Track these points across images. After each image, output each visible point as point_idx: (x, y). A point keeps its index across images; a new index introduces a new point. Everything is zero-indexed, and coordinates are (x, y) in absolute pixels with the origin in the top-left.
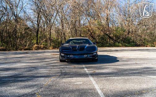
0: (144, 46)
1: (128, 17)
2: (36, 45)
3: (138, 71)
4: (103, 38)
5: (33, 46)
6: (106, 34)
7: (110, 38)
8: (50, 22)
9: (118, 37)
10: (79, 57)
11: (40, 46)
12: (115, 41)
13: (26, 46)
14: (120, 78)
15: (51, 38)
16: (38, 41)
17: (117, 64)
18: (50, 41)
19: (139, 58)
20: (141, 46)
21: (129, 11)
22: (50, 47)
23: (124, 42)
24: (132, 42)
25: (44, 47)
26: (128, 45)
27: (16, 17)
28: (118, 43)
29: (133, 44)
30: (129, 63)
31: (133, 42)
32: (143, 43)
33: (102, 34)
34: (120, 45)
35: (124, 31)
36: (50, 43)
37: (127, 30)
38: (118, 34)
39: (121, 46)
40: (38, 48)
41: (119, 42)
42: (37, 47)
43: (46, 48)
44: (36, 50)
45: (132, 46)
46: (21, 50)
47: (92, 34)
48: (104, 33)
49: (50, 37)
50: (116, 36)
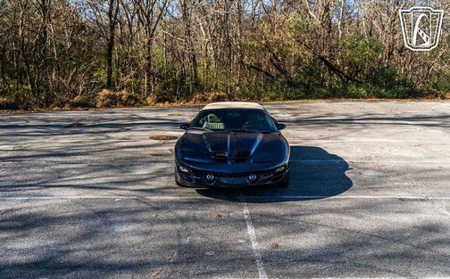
0: (436, 96)
2: (106, 91)
3: (401, 247)
4: (310, 72)
6: (322, 58)
7: (333, 69)
9: (357, 68)
11: (117, 94)
12: (348, 78)
13: (75, 93)
15: (152, 68)
17: (343, 204)
18: (149, 76)
19: (412, 169)
20: (427, 95)
22: (148, 95)
23: (375, 83)
24: (399, 83)
25: (130, 97)
26: (387, 94)
28: (357, 86)
29: (401, 89)
30: (379, 196)
31: (403, 82)
34: (363, 92)
35: (377, 50)
36: (149, 84)
37: (386, 45)
38: (357, 60)
39: (363, 97)
40: (113, 102)
41: (359, 84)
42: (108, 96)
43: (137, 102)
44: (107, 106)
46: (62, 105)
47: (276, 58)
48: (315, 55)
49: (149, 65)
50: (351, 64)
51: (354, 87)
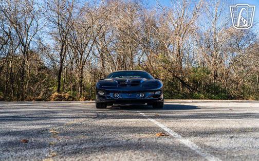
0: (243, 99)
1: (214, 49)
2: (56, 94)
4: (170, 84)
5: (50, 95)
6: (176, 77)
7: (184, 83)
8: (82, 55)
10: (130, 96)
11: (63, 95)
12: (194, 89)
13: (38, 95)
14: (201, 120)
16: (61, 89)
18: (81, 87)
20: (238, 98)
21: (215, 40)
22: (80, 97)
23: (208, 91)
24: (222, 92)
25: (70, 97)
27: (25, 47)
29: (223, 94)
31: (224, 91)
32: (242, 94)
33: (170, 76)
34: (202, 96)
35: (208, 73)
36: (81, 92)
37: (213, 72)
38: (197, 78)
39: (202, 99)
40: (60, 99)
41: (199, 92)
42: (58, 96)
43: (74, 99)
44: (57, 101)
45: (221, 99)
46: (30, 100)
48: (174, 76)
49: (82, 81)
50: (195, 81)
51: (196, 93)
